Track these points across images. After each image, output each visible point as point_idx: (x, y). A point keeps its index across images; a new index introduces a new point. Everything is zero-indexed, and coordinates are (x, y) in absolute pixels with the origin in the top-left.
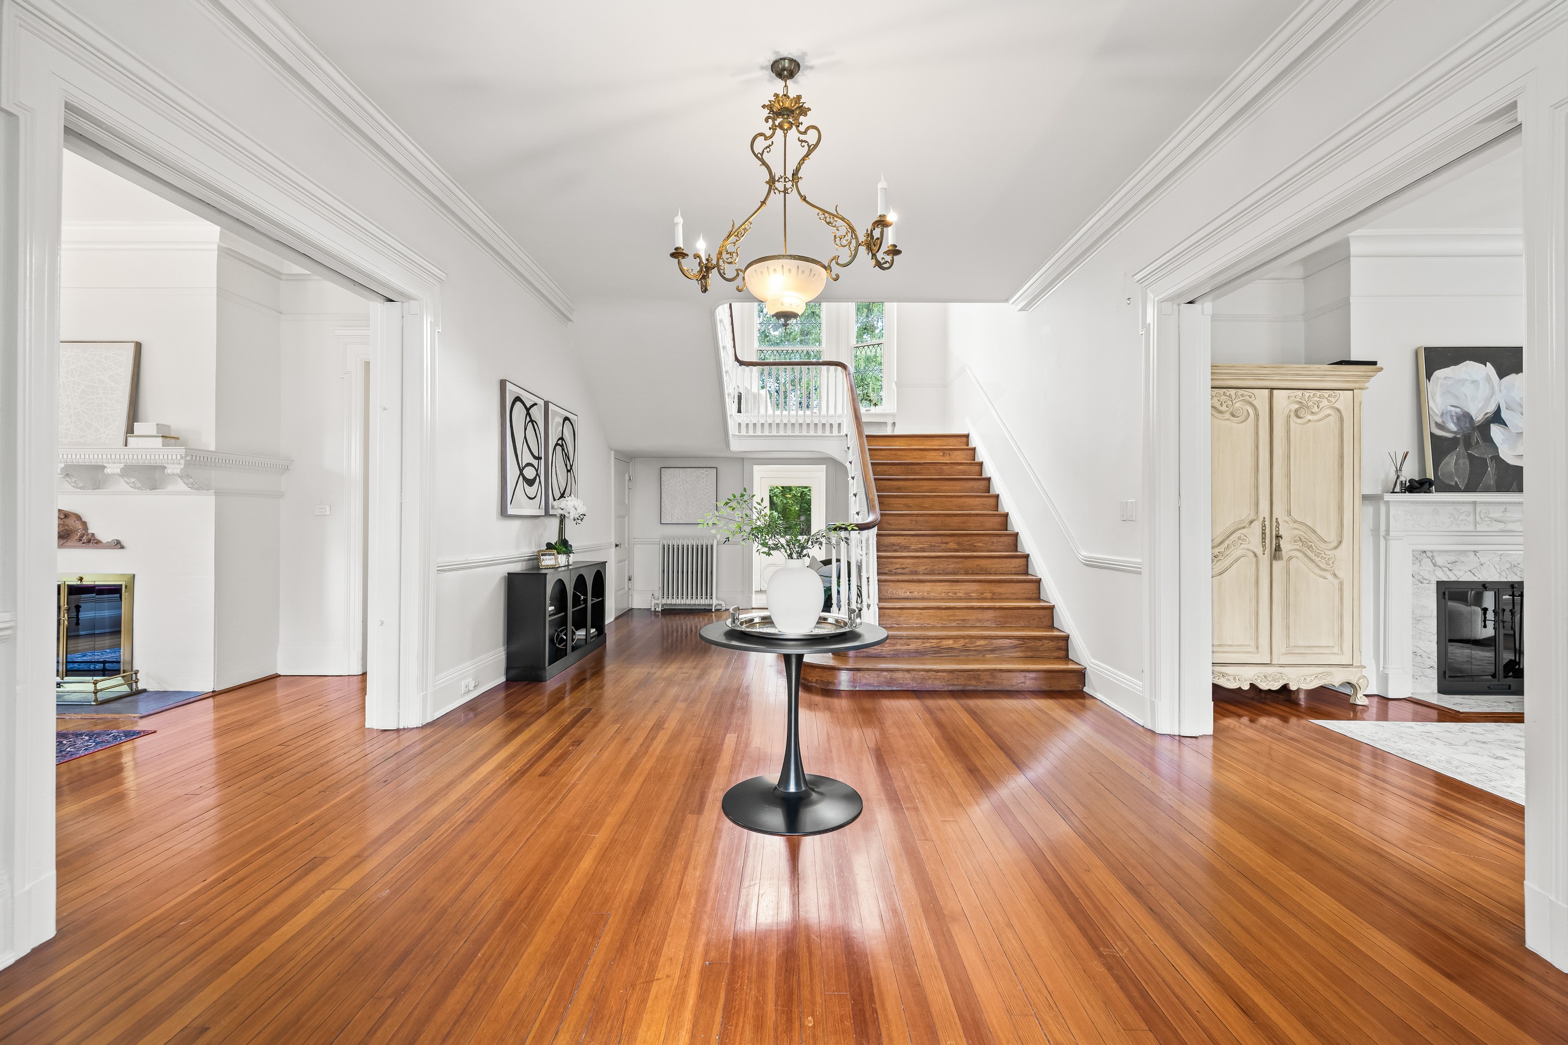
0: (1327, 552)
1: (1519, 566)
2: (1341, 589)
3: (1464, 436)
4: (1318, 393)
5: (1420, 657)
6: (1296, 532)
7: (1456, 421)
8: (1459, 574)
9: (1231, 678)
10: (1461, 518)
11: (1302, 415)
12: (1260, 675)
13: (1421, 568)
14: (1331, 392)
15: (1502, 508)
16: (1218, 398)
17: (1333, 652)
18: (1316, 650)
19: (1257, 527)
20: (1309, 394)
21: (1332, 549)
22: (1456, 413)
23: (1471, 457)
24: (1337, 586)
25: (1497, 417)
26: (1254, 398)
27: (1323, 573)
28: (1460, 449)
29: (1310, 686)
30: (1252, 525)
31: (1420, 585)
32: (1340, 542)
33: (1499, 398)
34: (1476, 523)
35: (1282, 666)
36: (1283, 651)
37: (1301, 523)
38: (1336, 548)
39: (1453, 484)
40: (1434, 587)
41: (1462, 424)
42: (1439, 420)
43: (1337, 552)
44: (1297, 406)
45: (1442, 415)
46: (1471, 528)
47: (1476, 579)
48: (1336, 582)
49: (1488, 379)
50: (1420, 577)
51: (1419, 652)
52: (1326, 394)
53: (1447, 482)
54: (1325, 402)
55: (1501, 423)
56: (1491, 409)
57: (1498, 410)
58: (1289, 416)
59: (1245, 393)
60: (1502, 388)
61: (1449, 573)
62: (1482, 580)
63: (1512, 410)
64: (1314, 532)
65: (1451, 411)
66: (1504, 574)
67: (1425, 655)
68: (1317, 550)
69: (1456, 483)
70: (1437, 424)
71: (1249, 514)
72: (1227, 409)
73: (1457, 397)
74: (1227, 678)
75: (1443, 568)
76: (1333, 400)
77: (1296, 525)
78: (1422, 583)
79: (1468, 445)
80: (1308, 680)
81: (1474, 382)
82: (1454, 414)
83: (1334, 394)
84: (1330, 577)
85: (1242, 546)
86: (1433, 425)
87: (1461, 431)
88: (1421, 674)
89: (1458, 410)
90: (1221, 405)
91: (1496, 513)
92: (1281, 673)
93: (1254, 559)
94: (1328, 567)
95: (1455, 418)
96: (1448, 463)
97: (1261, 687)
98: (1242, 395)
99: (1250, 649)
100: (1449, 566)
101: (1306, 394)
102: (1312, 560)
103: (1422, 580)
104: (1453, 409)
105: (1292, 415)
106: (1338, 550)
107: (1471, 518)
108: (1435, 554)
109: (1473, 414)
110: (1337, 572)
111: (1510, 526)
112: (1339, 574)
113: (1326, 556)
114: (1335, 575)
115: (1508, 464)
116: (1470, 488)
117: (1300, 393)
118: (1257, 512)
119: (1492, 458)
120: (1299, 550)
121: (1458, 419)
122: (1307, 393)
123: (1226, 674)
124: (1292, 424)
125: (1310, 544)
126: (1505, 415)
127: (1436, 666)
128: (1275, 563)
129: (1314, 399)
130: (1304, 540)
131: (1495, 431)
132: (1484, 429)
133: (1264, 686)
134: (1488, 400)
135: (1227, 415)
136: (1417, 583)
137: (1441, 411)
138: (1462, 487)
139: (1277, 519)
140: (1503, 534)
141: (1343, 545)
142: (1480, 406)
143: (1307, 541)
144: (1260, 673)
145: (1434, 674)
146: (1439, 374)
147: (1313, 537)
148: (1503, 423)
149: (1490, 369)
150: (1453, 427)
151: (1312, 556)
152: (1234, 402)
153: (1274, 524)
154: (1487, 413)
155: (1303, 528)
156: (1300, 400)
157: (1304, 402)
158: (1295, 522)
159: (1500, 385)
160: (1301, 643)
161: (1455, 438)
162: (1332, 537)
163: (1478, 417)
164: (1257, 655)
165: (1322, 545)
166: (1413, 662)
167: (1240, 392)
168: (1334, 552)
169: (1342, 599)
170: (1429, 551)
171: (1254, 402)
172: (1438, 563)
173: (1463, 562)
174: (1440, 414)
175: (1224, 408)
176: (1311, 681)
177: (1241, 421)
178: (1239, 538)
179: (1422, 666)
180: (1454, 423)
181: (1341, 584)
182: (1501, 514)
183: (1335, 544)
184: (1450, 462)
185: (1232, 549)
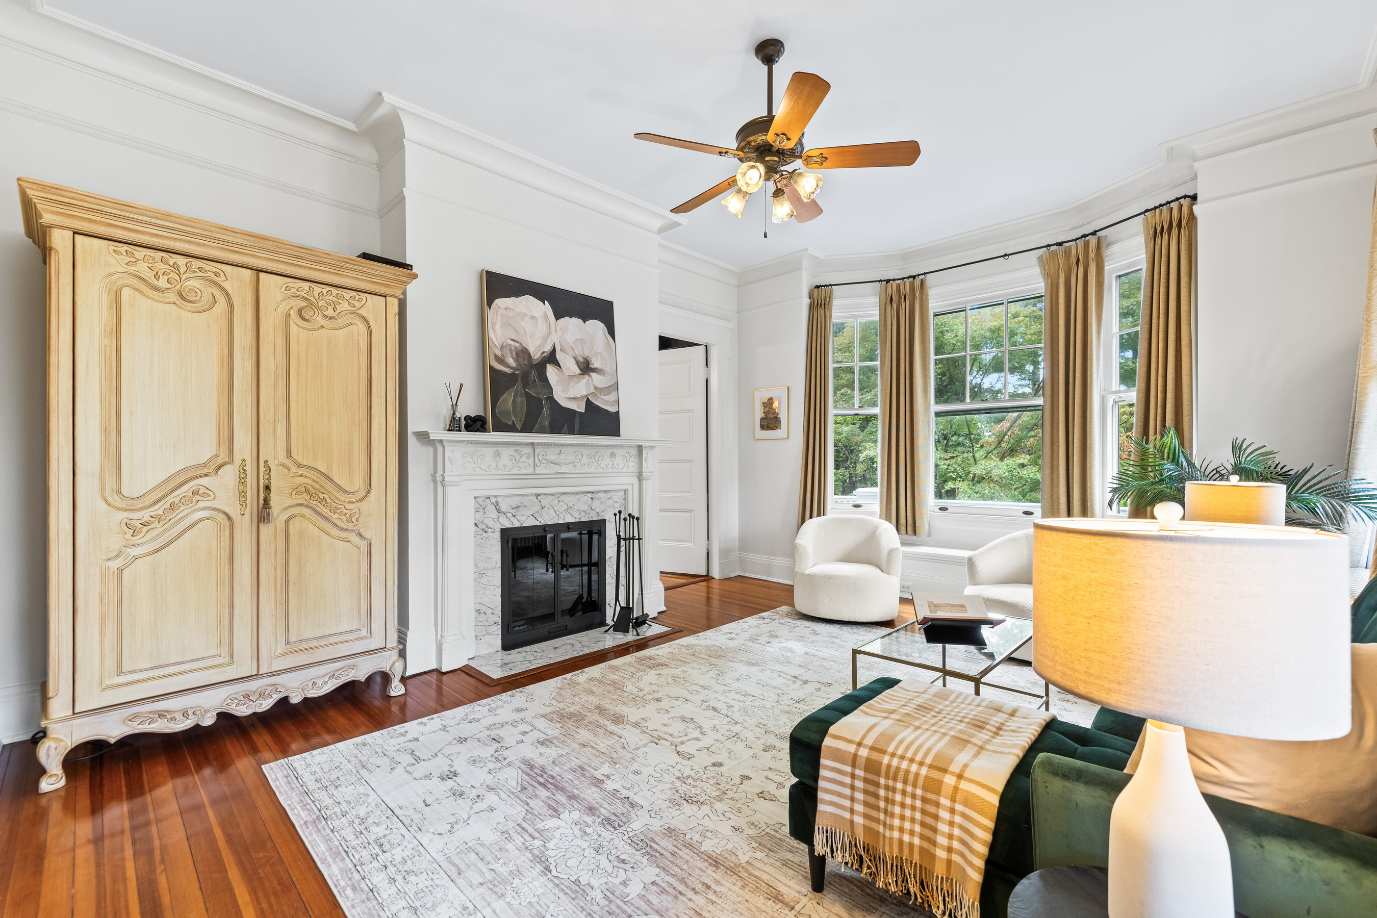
0: (348, 506)
1: (575, 507)
2: (370, 554)
3: (522, 373)
4: (335, 291)
5: (484, 615)
6: (299, 480)
7: (515, 356)
8: (522, 519)
9: (179, 716)
10: (521, 460)
11: (307, 317)
12: (236, 696)
13: (485, 516)
14: (355, 294)
15: (557, 450)
16: (150, 265)
17: (360, 636)
18: (334, 639)
19: (229, 474)
20: (320, 290)
21: (356, 502)
22: (516, 348)
23: (528, 395)
24: (365, 549)
25: (551, 358)
26: (223, 278)
27: (344, 535)
28: (518, 386)
29: (323, 690)
30: (220, 472)
31: (485, 535)
32: (368, 492)
33: (554, 339)
34: (535, 465)
35: (272, 674)
36: (280, 650)
37: (309, 467)
38: (361, 500)
39: (510, 423)
40: (498, 535)
41: (521, 360)
42: (499, 353)
43: (363, 505)
44: (304, 304)
45: (502, 348)
46: (531, 471)
47: (537, 523)
48: (363, 544)
49: (546, 317)
50: (484, 526)
51: (483, 609)
52: (348, 295)
53: (504, 420)
54: (345, 306)
55: (555, 364)
56: (548, 348)
57: (553, 352)
58: (288, 316)
59: (207, 268)
60: (558, 329)
61: (513, 519)
62: (543, 523)
63: (566, 353)
64: (330, 479)
65: (510, 345)
66: (562, 516)
67: (489, 611)
68: (333, 503)
69: (513, 422)
70: (496, 356)
71: (217, 455)
72: (169, 286)
73: (516, 331)
74: (168, 717)
75: (507, 514)
76: (358, 305)
77: (300, 471)
78: (486, 532)
79: (526, 384)
80: (319, 683)
81: (532, 318)
82: (513, 348)
83: (357, 297)
84: (355, 539)
85: (201, 504)
86: (492, 357)
87: (519, 368)
88: (485, 632)
89: (517, 345)
90: (157, 277)
91: (552, 455)
92: (273, 685)
93: (227, 523)
94: (350, 526)
95: (514, 353)
96: (506, 401)
97: (238, 714)
98: (200, 269)
99: (219, 661)
100: (513, 511)
101: (315, 288)
102: (326, 519)
103: (486, 529)
104: (512, 343)
105: (294, 314)
106: (363, 503)
107: (531, 461)
108: (499, 499)
109: (531, 350)
110: (362, 531)
111: (564, 469)
112: (368, 534)
113: (347, 511)
114: (360, 535)
115: (560, 406)
116: (527, 428)
117: (306, 285)
118: (231, 451)
119: (547, 399)
120: (306, 506)
121: (517, 354)
122: (317, 289)
123: (167, 711)
124: (293, 328)
125: (322, 496)
126: (559, 356)
127: (500, 621)
128: (261, 526)
129: (327, 297)
130: (314, 491)
131: (550, 370)
132: (540, 367)
133: (243, 710)
134: (545, 339)
135: (173, 297)
136: (481, 532)
137: (501, 343)
138: (519, 427)
139: (266, 462)
140: (559, 476)
141: (372, 494)
142: (538, 344)
143: (318, 493)
144: (238, 693)
145: (497, 630)
146: (499, 302)
147: (329, 486)
148: (556, 363)
149: (547, 308)
150: (511, 362)
151: (326, 511)
152: (184, 277)
153: (262, 469)
154: (544, 352)
155: (315, 475)
156: (306, 296)
157: (312, 298)
158: (299, 465)
159: (556, 326)
160: (308, 635)
161: (513, 374)
162: (357, 483)
163: (536, 356)
164: (230, 667)
165: (343, 497)
166: (476, 621)
167: (197, 263)
168: (358, 504)
169: (370, 565)
170: (493, 496)
171: (223, 284)
172: (503, 509)
173: (525, 506)
174: (499, 347)
175: (162, 283)
176: (325, 683)
177: (200, 309)
178: (195, 493)
179: (486, 624)
180: (513, 358)
181: (370, 546)
182: (557, 456)
183: (362, 494)
184: (508, 399)
185: (181, 509)
